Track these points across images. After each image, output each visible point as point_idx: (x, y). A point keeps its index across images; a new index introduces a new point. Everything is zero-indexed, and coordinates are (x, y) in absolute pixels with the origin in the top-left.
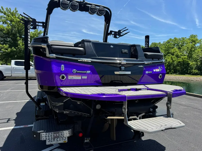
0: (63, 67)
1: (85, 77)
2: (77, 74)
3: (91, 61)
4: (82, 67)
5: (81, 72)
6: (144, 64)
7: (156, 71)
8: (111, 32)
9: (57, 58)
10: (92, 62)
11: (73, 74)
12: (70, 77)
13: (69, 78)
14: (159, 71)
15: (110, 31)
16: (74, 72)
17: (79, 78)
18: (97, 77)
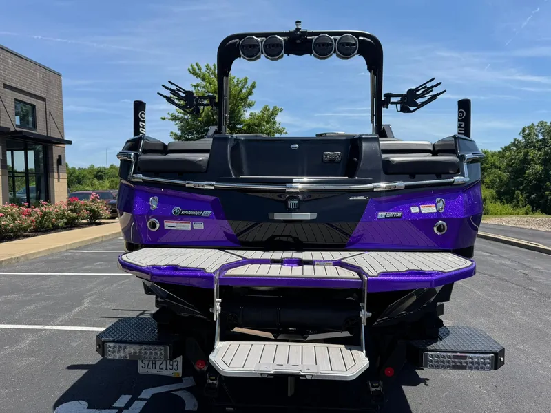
1: (199, 226)
2: (181, 218)
3: (213, 188)
4: (192, 202)
5: (190, 213)
6: (371, 190)
7: (422, 212)
8: (388, 96)
9: (146, 183)
10: (217, 189)
11: (173, 218)
12: (168, 225)
13: (166, 228)
14: (435, 211)
15: (385, 95)
16: (175, 212)
17: (186, 226)
18: (226, 226)
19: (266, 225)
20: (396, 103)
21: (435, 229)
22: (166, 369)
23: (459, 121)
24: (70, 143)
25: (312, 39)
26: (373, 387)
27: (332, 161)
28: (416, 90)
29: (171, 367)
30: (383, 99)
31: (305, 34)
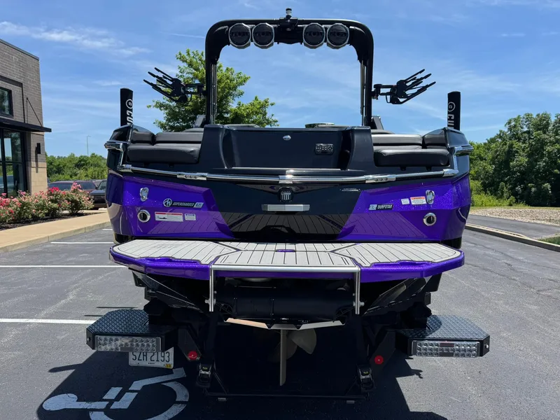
0: (144, 194)
1: (191, 217)
2: (173, 209)
3: (205, 179)
4: (182, 196)
5: (181, 204)
7: (413, 203)
8: (378, 87)
9: (135, 173)
10: (209, 180)
11: (164, 210)
12: (159, 217)
13: (157, 219)
14: (425, 203)
16: (166, 204)
17: (177, 218)
18: (219, 217)
19: (259, 216)
20: (386, 94)
21: (425, 220)
22: (158, 361)
23: (449, 113)
24: (49, 130)
25: (302, 28)
26: (363, 375)
27: (324, 153)
28: (406, 81)
29: (163, 359)
30: (373, 89)
31: (296, 22)
